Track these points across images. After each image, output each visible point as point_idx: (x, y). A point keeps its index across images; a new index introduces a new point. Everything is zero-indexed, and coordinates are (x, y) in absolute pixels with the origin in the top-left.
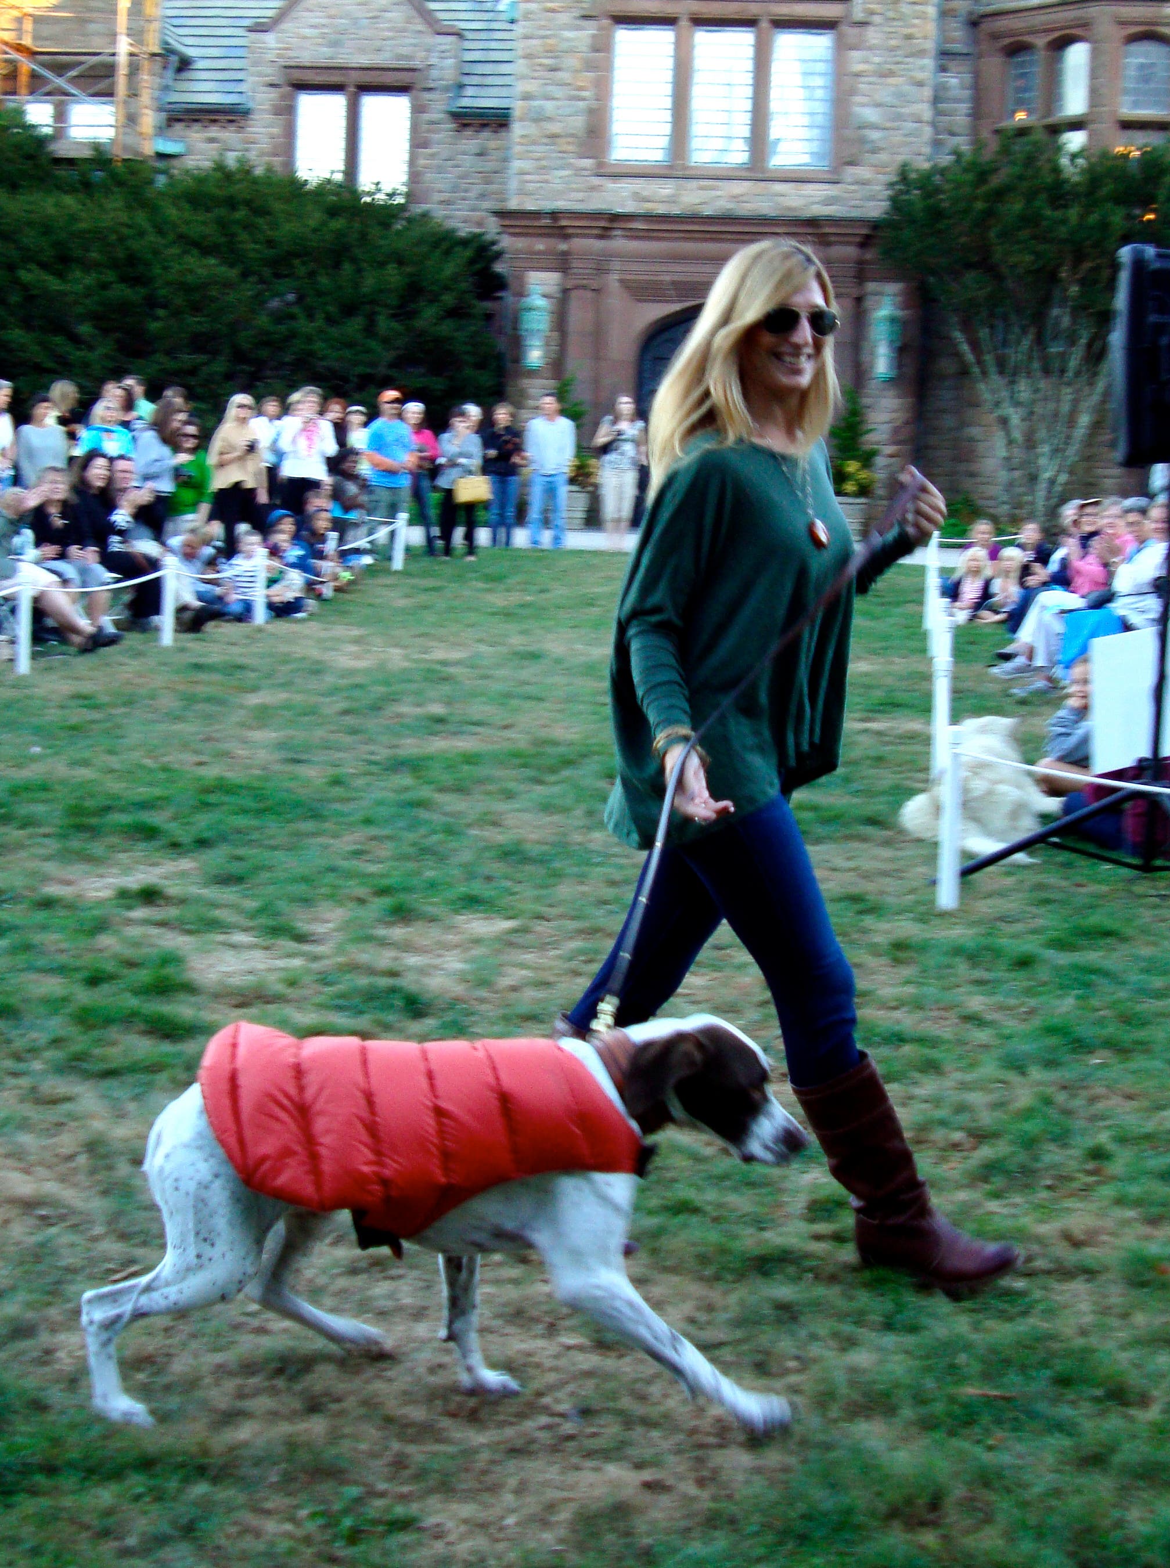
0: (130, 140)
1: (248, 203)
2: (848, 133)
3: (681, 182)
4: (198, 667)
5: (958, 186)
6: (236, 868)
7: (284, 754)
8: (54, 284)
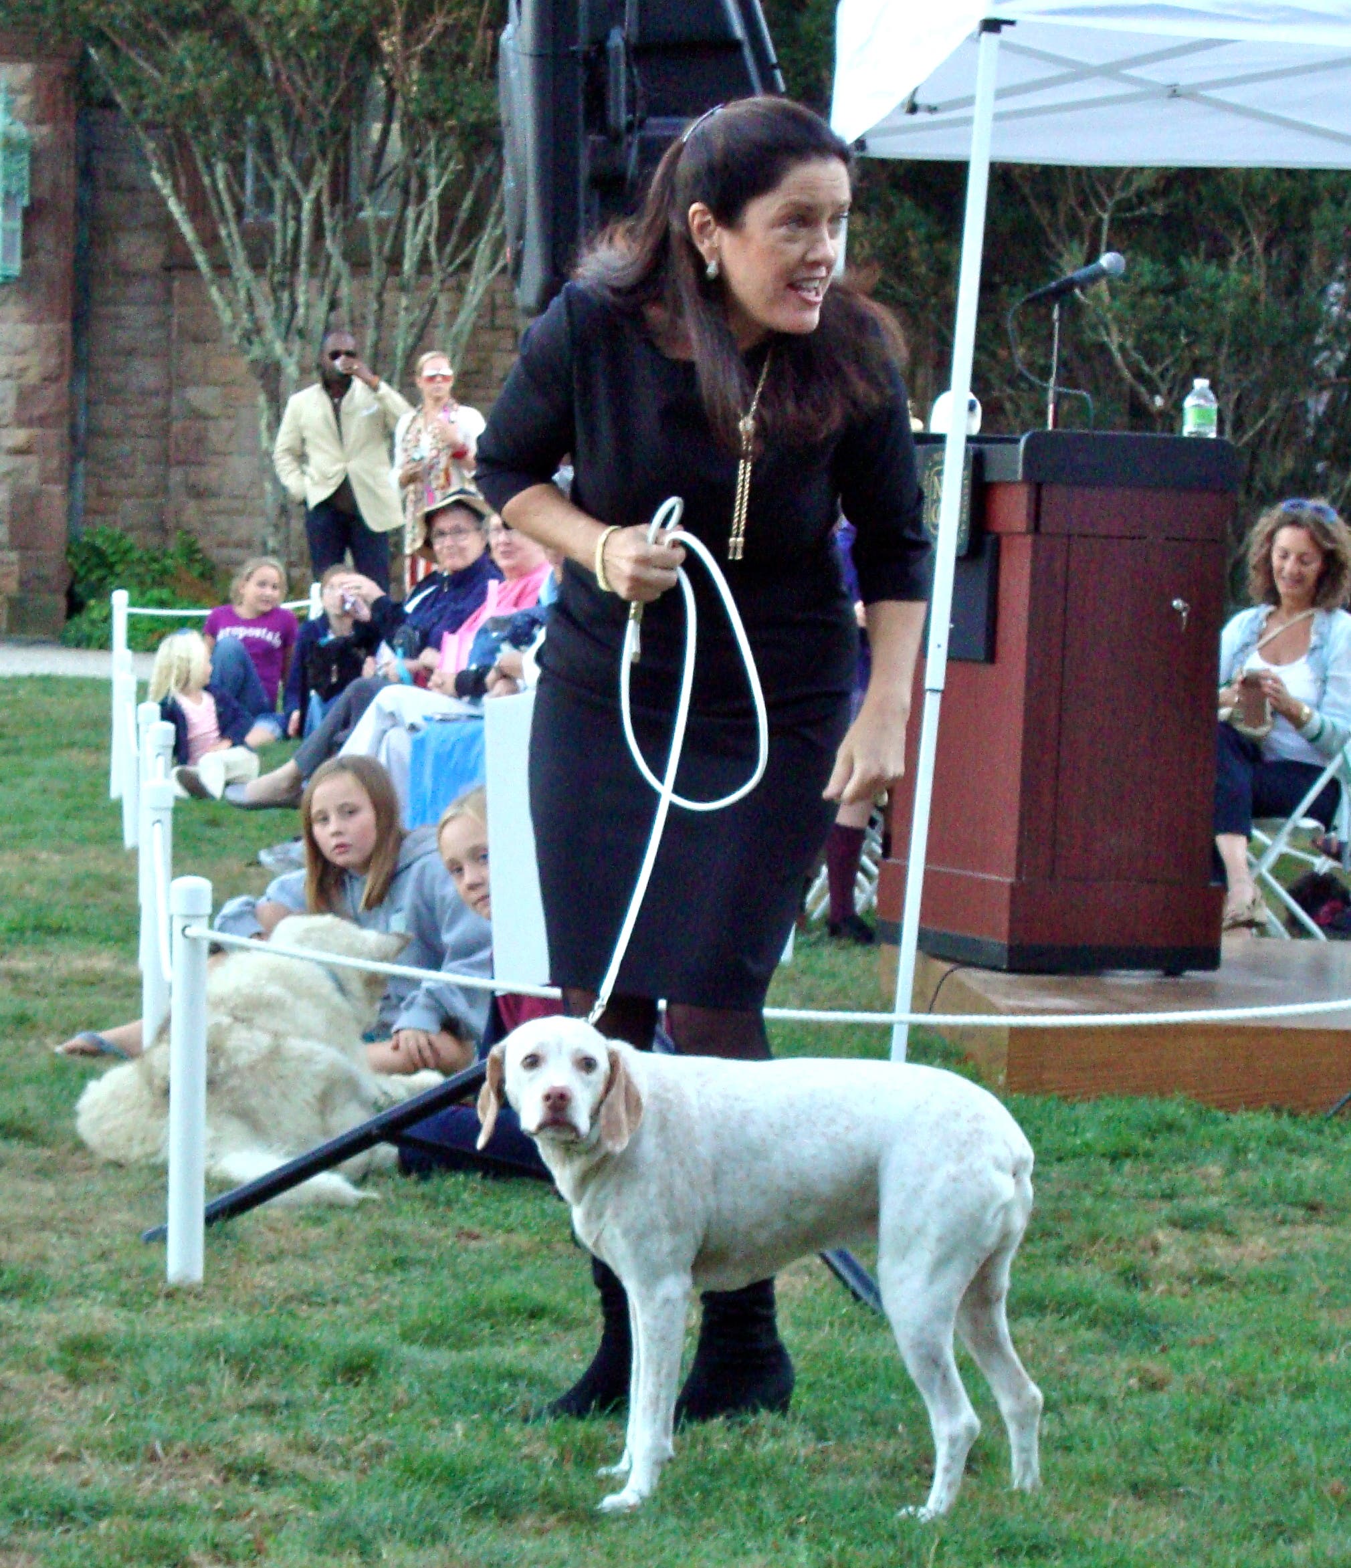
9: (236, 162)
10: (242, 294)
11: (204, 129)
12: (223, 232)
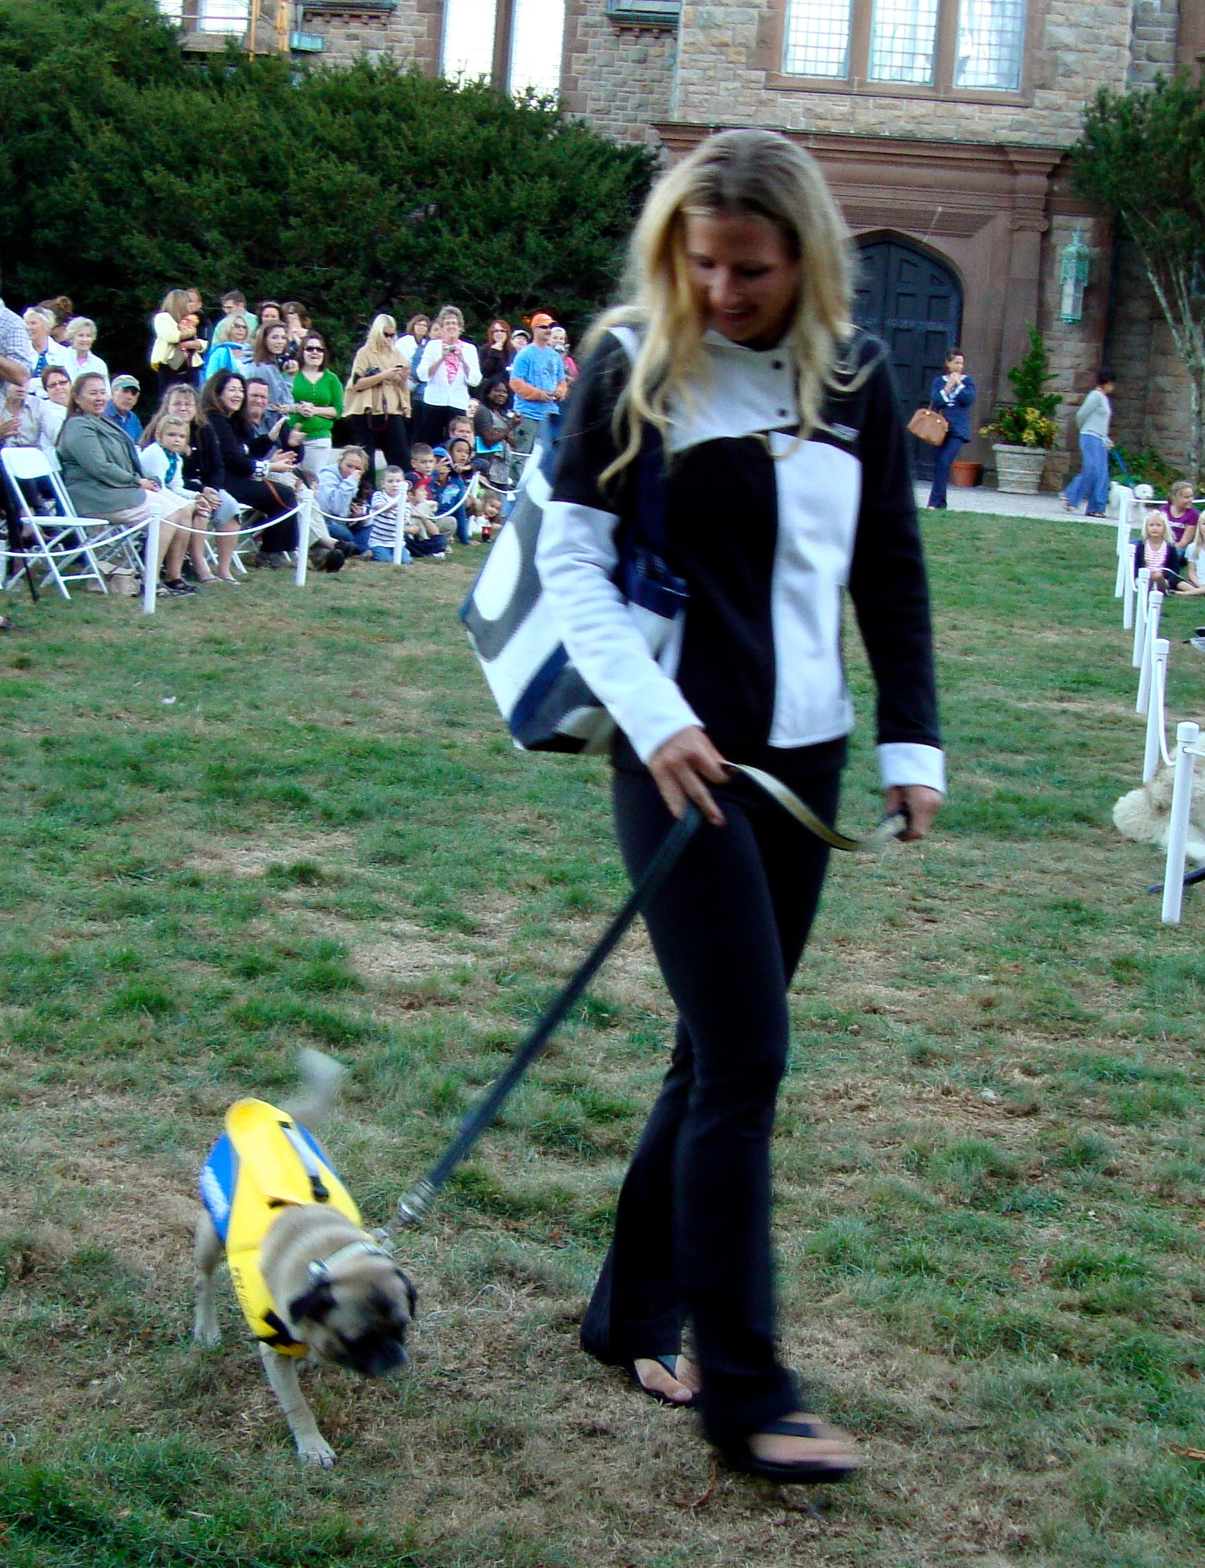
0: (265, 34)
1: (391, 107)
2: (1041, 54)
3: (859, 99)
4: (337, 611)
5: (1159, 116)
6: (394, 846)
7: (438, 716)
8: (181, 187)
9: (1189, 271)
10: (1187, 334)
11: (1175, 254)
12: (1180, 303)
